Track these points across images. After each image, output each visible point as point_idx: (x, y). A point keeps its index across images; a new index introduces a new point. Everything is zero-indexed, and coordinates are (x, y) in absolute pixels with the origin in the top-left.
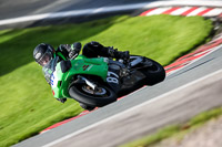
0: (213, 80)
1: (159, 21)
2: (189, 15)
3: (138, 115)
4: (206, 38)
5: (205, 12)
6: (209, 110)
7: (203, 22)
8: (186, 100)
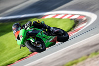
0: (74, 48)
1: (50, 21)
2: (64, 18)
3: (41, 63)
4: (72, 28)
5: (71, 16)
6: (73, 60)
7: (70, 21)
8: (63, 56)
